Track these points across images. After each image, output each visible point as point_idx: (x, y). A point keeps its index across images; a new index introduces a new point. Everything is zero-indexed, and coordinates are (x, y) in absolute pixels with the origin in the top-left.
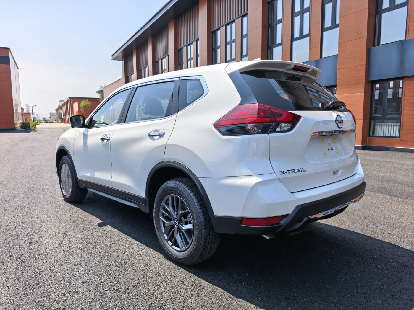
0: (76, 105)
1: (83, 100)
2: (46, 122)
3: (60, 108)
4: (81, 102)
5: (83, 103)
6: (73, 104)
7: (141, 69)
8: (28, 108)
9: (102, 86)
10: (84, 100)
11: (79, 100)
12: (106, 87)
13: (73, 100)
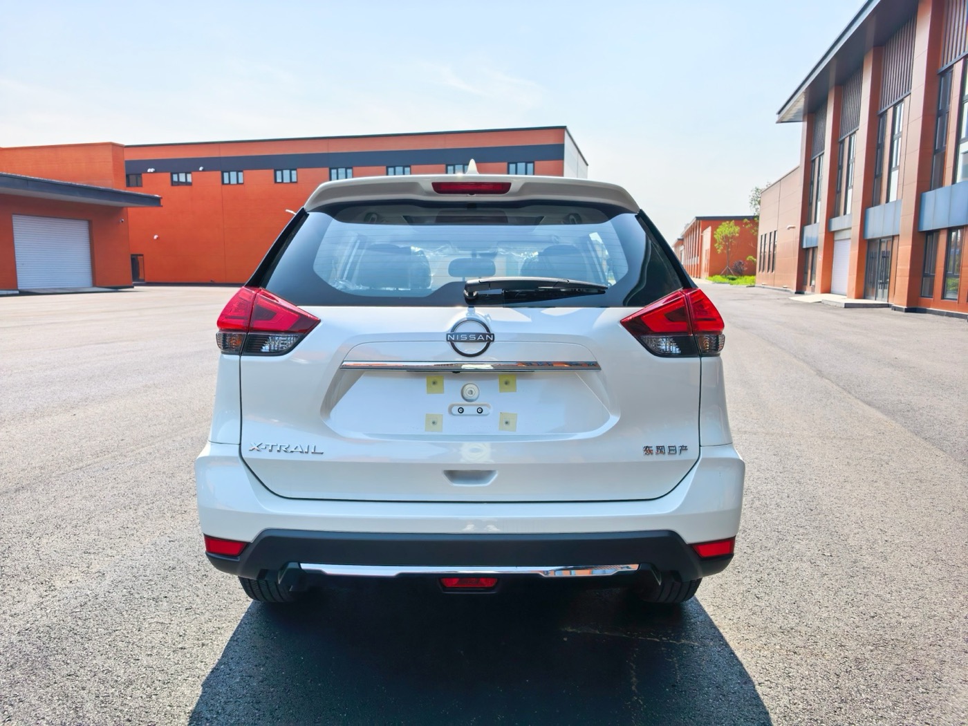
0: (707, 234)
1: (723, 223)
4: (718, 228)
5: (725, 229)
6: (702, 232)
7: (842, 138)
9: (760, 188)
10: (725, 224)
11: (714, 222)
12: (766, 189)
13: (704, 222)
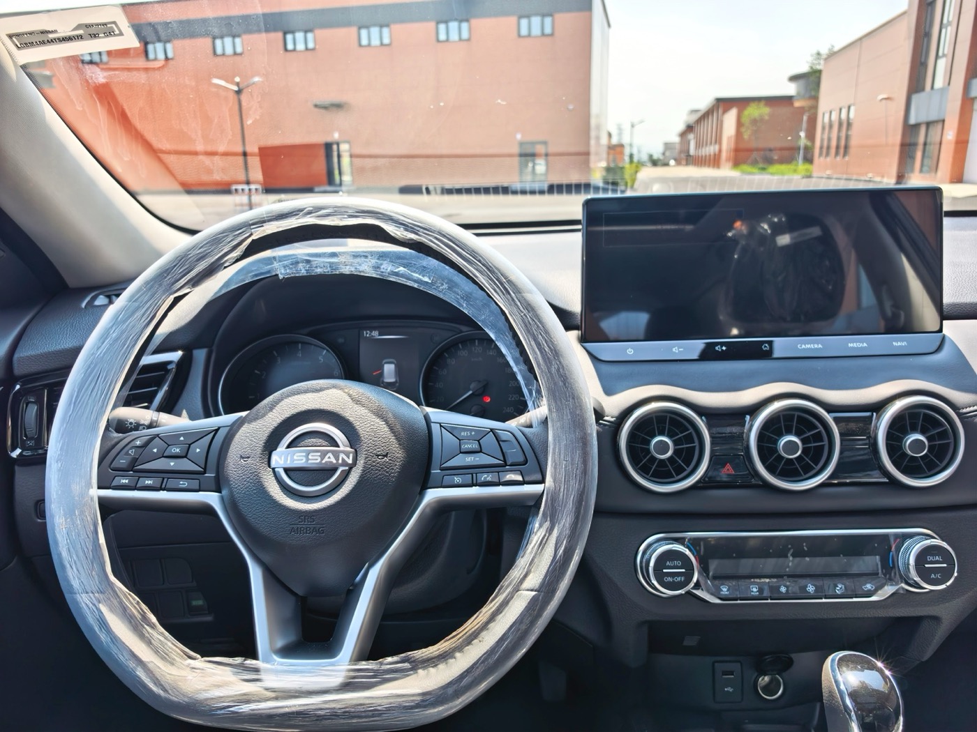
0: (730, 117)
1: (753, 105)
2: (655, 163)
3: (690, 128)
4: (745, 110)
5: (753, 111)
6: (722, 116)
8: (620, 134)
11: (741, 103)
12: (832, 55)
13: (723, 104)
